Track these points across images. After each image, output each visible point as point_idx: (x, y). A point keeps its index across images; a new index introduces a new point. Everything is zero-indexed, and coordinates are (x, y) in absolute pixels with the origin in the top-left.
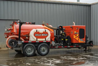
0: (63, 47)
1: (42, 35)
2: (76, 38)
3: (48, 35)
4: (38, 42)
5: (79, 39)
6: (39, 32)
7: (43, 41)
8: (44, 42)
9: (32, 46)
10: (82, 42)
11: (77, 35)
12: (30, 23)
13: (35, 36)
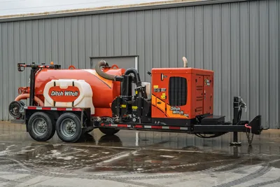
0: (130, 126)
1: (67, 94)
2: (159, 103)
3: (79, 94)
4: (56, 109)
5: (168, 107)
6: (59, 87)
7: (65, 108)
8: (67, 109)
9: (43, 117)
10: (179, 116)
11: (163, 96)
12: (46, 67)
13: (51, 96)
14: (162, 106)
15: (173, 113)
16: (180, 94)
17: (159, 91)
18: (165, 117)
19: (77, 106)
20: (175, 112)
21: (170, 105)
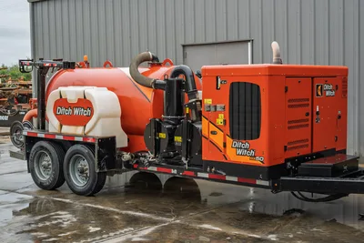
0: (175, 172)
1: (76, 111)
2: (213, 133)
3: (92, 114)
4: (61, 138)
5: (229, 140)
6: (66, 99)
7: (73, 136)
8: (76, 139)
10: (245, 160)
11: (220, 121)
13: (56, 115)
14: (218, 139)
15: (238, 153)
16: (248, 115)
17: (213, 109)
18: (224, 160)
19: (90, 134)
20: (239, 152)
21: (232, 137)
